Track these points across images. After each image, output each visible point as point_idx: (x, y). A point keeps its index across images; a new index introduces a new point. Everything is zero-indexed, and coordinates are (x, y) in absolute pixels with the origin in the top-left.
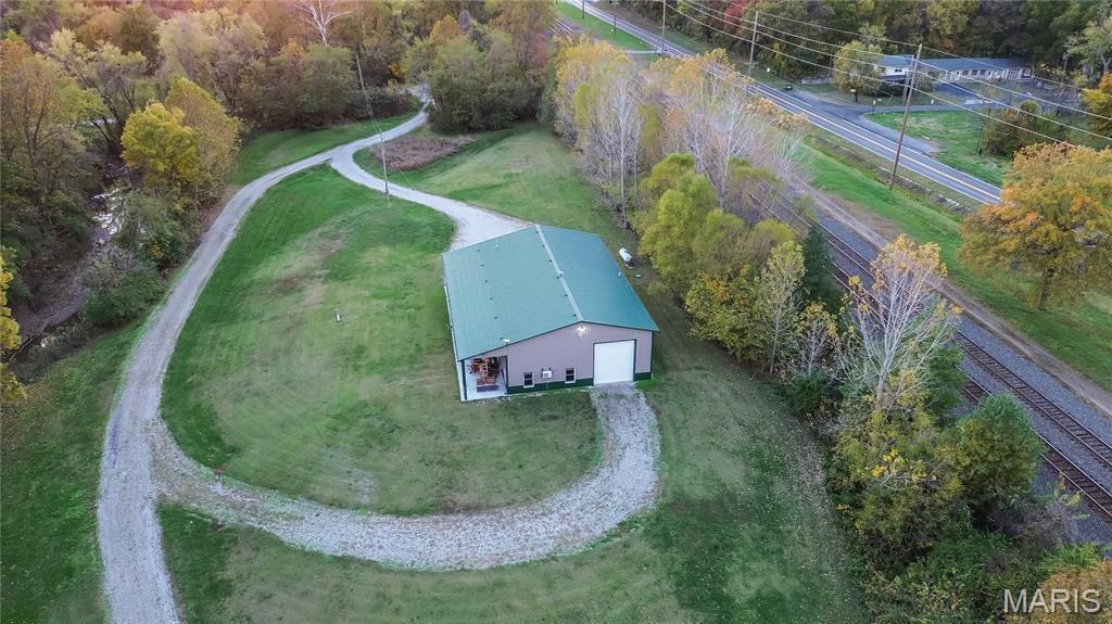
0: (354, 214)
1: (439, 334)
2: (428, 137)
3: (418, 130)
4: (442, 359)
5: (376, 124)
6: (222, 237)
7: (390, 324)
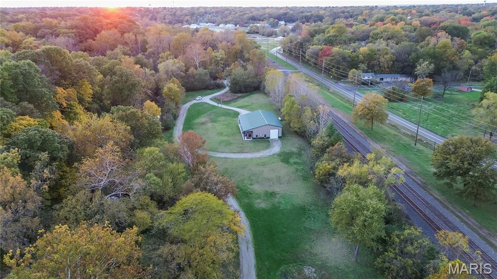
0: (214, 111)
1: (238, 131)
2: (230, 94)
3: (226, 92)
4: (239, 134)
5: (216, 90)
6: (183, 115)
7: (227, 130)
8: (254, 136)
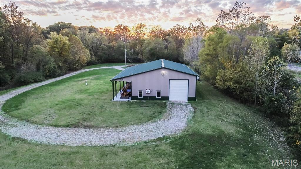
8: (135, 93)
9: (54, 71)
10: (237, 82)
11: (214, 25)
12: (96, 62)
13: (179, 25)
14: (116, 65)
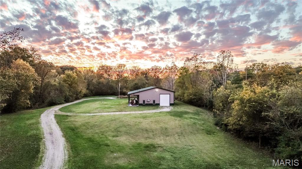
8: (141, 102)
9: (68, 98)
10: (195, 95)
11: (183, 66)
12: (89, 95)
13: (157, 65)
14: (110, 97)
